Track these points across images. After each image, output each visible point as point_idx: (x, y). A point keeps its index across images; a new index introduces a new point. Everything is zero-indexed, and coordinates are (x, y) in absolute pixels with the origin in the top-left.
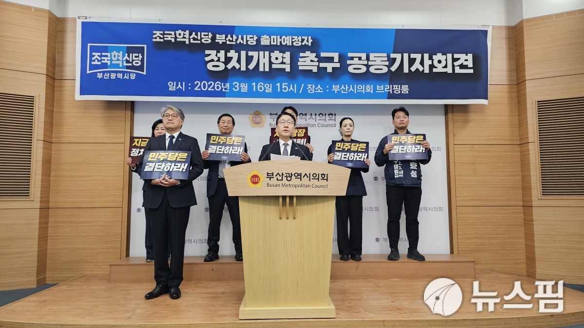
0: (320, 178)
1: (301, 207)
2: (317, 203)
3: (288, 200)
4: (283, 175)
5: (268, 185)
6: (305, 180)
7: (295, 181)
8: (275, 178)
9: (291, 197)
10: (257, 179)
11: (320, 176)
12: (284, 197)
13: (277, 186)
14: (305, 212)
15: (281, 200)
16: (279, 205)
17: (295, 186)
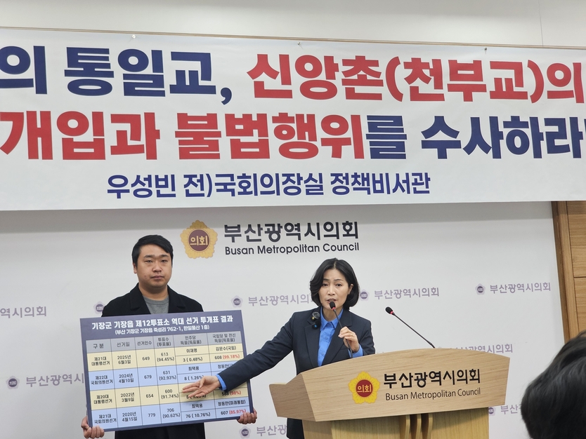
0: (469, 377)
2: (459, 422)
3: (419, 421)
4: (411, 377)
5: (388, 397)
6: (447, 382)
7: (431, 387)
8: (399, 383)
9: (425, 417)
10: (367, 387)
11: (468, 373)
12: (414, 417)
13: (402, 397)
15: (408, 422)
17: (433, 396)
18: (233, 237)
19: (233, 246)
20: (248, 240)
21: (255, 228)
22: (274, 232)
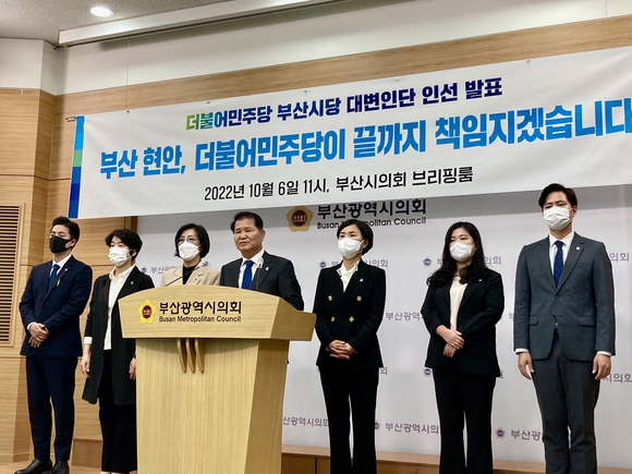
0: (230, 308)
3: (187, 344)
4: (179, 305)
5: (161, 319)
6: (208, 312)
7: (194, 313)
8: (170, 310)
9: (192, 340)
10: (149, 311)
11: (229, 305)
12: (183, 340)
13: (171, 320)
14: (217, 363)
15: (179, 343)
16: (177, 352)
17: (195, 320)
18: (324, 215)
19: (323, 222)
20: (335, 217)
21: (341, 208)
22: (355, 210)
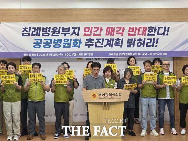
1: (111, 106)
2: (117, 104)
4: (105, 94)
5: (99, 98)
6: (113, 96)
7: (109, 96)
8: (102, 95)
11: (119, 94)
13: (102, 98)
14: (113, 108)
